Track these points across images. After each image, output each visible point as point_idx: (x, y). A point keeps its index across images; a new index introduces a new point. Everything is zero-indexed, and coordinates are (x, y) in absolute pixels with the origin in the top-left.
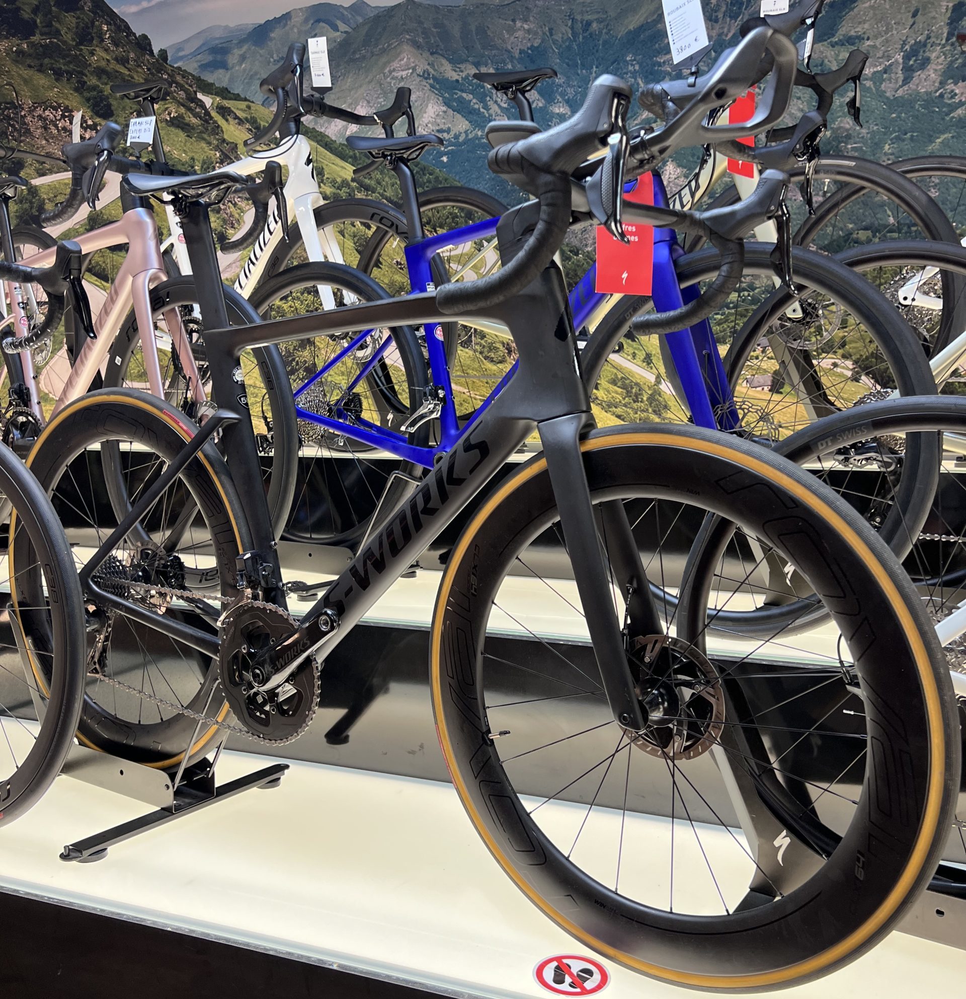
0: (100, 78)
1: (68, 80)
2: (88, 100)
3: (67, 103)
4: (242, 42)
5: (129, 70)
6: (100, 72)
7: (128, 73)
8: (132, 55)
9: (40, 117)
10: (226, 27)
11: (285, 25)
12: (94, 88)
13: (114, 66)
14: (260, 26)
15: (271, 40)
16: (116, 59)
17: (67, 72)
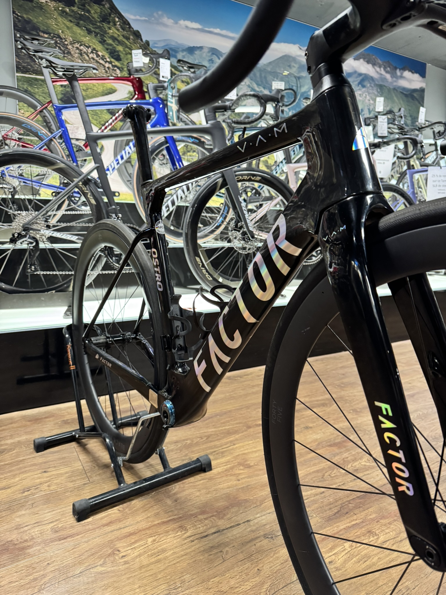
0: (114, 42)
1: (95, 36)
2: (107, 49)
3: (94, 47)
4: (183, 50)
5: (130, 43)
6: (114, 39)
7: (129, 44)
8: (131, 37)
9: (77, 48)
10: (177, 42)
11: (201, 51)
12: (111, 45)
13: (121, 38)
14: (191, 47)
15: (195, 54)
16: (123, 36)
17: (95, 32)
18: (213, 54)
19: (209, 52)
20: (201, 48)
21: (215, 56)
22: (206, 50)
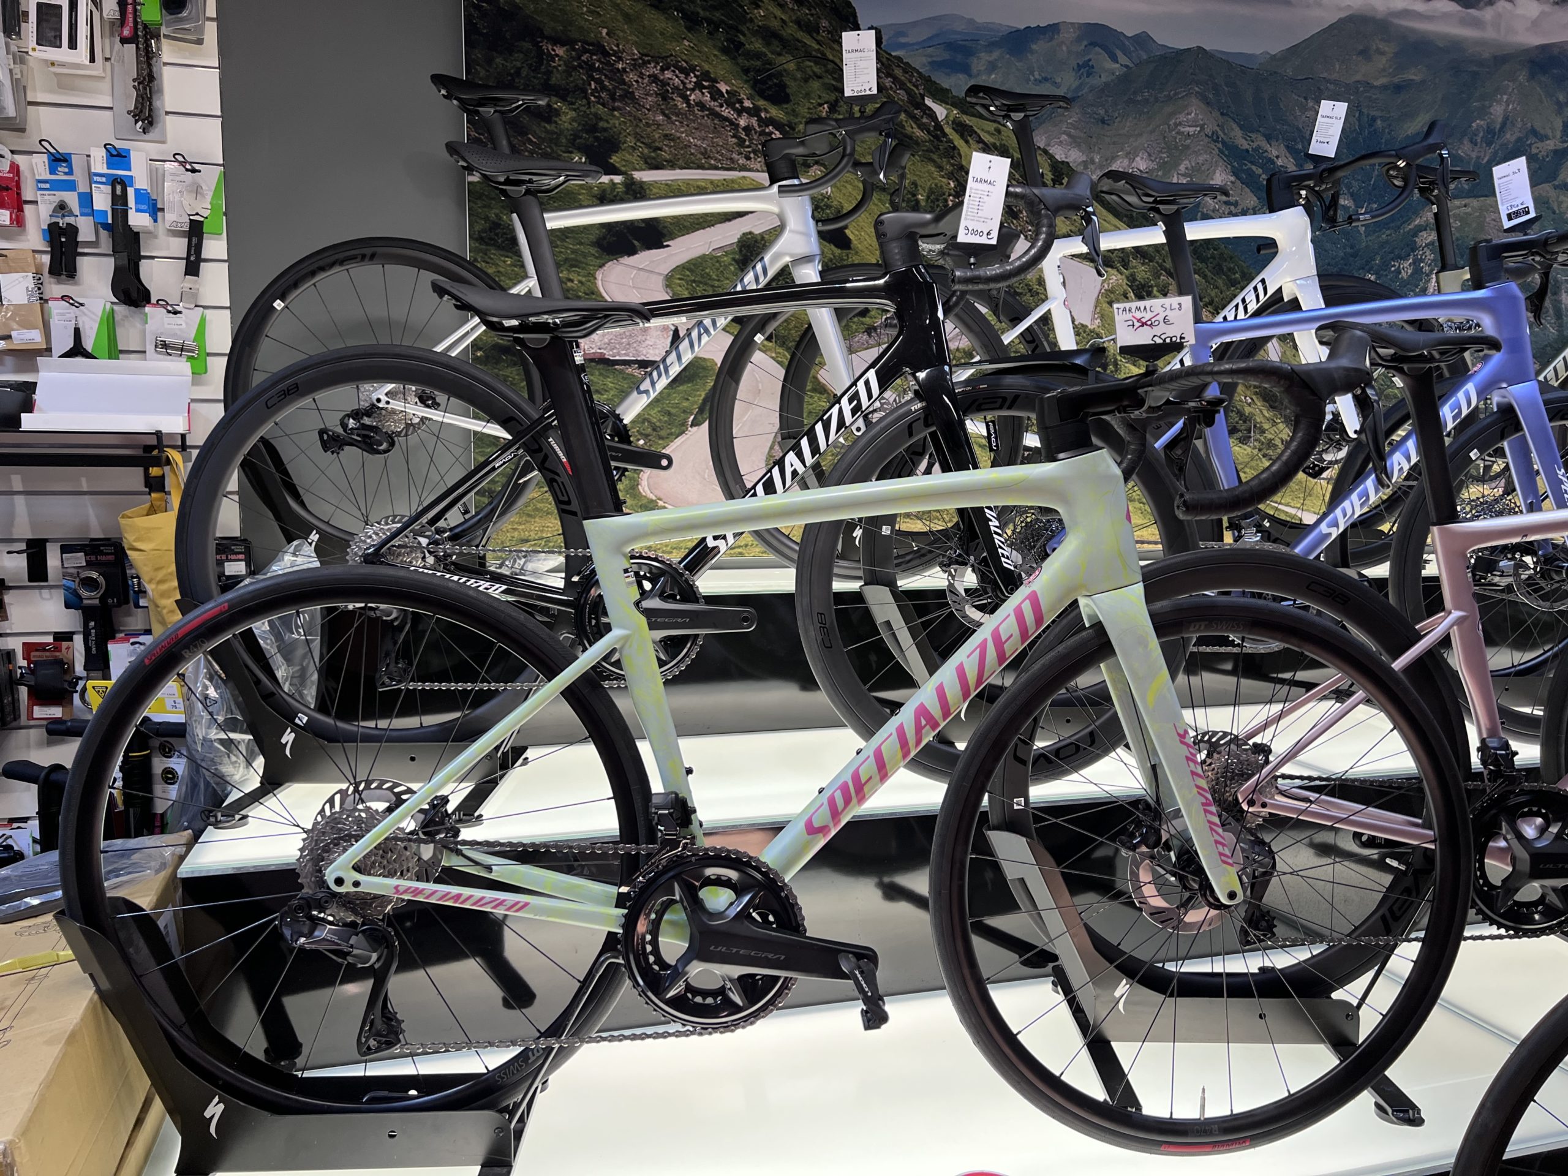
0: (768, 44)
1: (710, 33)
2: (746, 71)
3: (706, 67)
4: (992, 45)
5: (819, 43)
6: (769, 35)
7: (817, 47)
8: (824, 23)
9: (654, 79)
10: (971, 21)
11: (1051, 39)
12: (758, 55)
13: (791, 30)
14: (1018, 31)
15: (1032, 52)
16: (798, 22)
17: (710, 22)
18: (1093, 44)
19: (1079, 40)
20: (1052, 30)
21: (1097, 49)
22: (1067, 35)
